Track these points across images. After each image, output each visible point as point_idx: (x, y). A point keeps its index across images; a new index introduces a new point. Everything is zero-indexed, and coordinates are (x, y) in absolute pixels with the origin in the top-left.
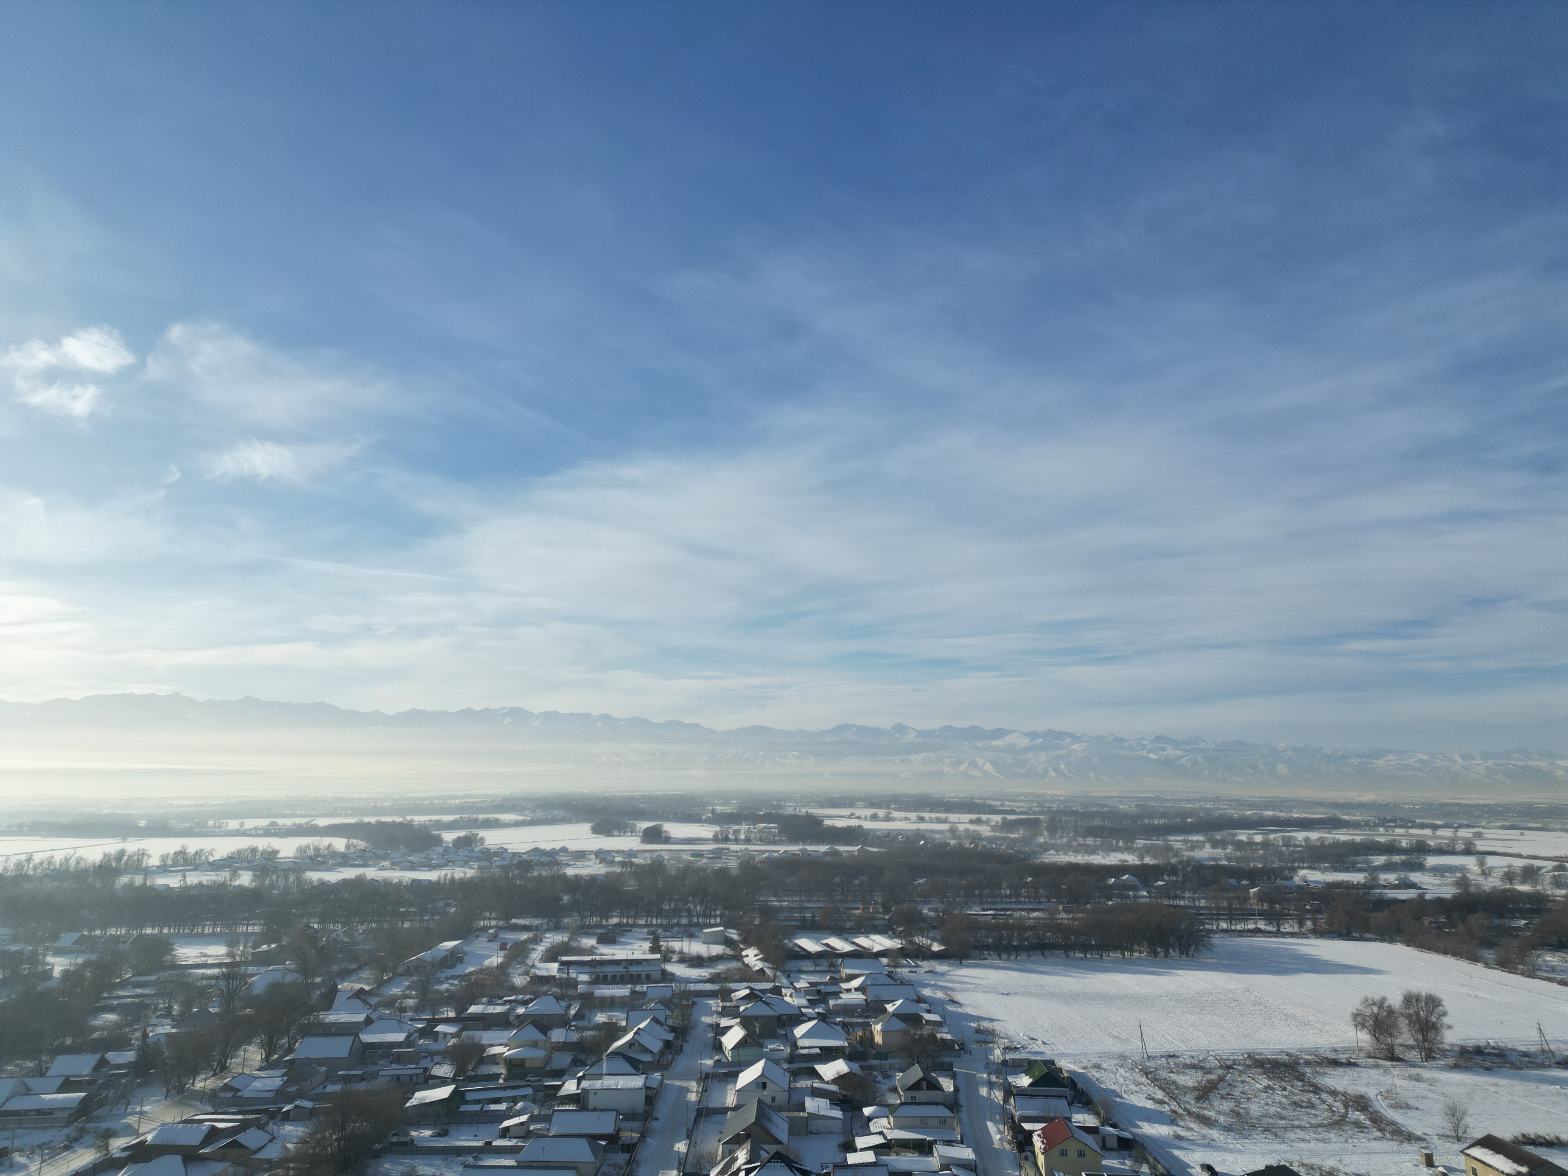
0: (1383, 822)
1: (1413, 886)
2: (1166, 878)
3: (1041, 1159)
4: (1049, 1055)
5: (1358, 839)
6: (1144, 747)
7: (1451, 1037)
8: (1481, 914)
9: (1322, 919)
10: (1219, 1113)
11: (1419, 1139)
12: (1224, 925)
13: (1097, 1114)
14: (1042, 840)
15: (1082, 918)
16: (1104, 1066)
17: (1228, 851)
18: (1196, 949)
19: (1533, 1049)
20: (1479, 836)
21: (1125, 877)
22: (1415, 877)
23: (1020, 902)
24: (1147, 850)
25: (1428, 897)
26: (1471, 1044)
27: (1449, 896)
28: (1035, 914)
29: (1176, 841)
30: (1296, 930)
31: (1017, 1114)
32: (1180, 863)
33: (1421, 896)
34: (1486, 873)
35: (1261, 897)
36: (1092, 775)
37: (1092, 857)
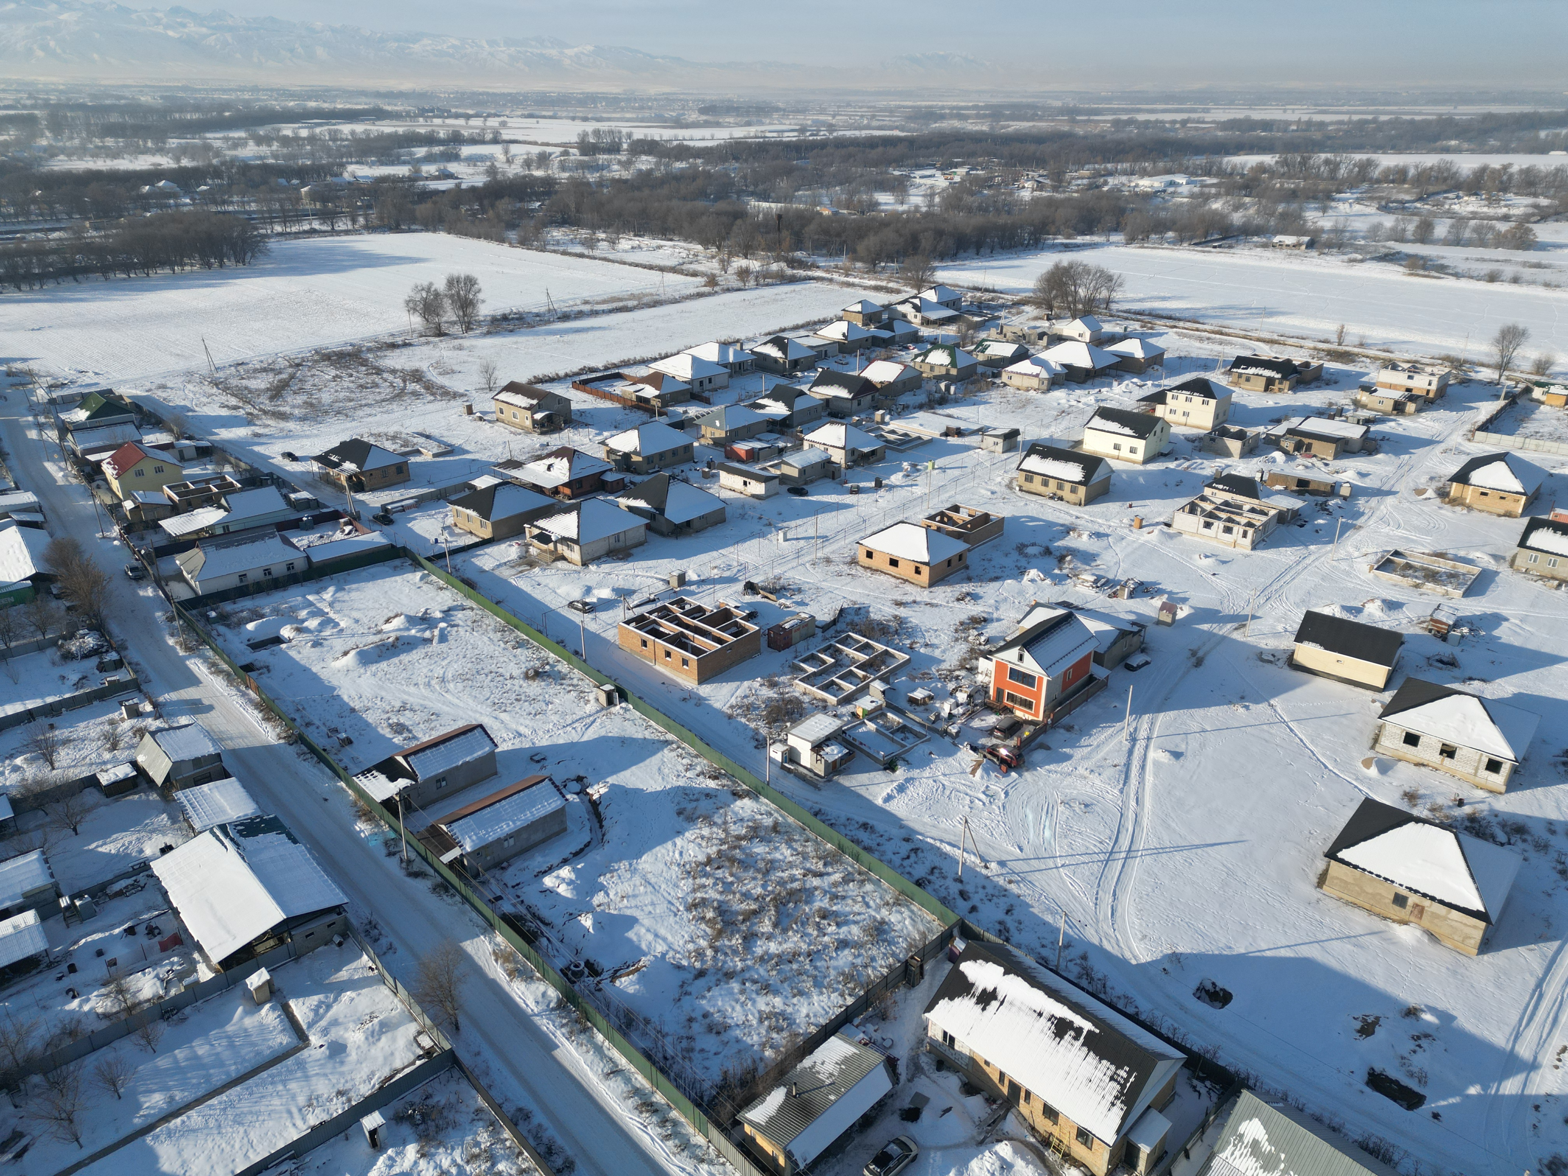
0: (422, 113)
1: (450, 176)
2: (210, 181)
3: (115, 485)
4: (104, 385)
5: (401, 130)
6: (158, 22)
7: (485, 310)
8: (506, 200)
9: (373, 214)
10: (294, 407)
11: (462, 395)
12: (278, 228)
13: (170, 431)
14: (44, 142)
15: (117, 235)
16: (170, 385)
17: (274, 148)
18: (253, 256)
19: (543, 309)
20: (504, 124)
21: (161, 184)
22: (453, 167)
23: (32, 222)
24: (183, 151)
25: (464, 186)
26: (499, 313)
27: (480, 184)
28: (56, 235)
29: (215, 139)
30: (350, 227)
31: (79, 449)
32: (223, 163)
33: (458, 186)
34: (509, 161)
35: (314, 196)
36: (95, 56)
37: (116, 162)
